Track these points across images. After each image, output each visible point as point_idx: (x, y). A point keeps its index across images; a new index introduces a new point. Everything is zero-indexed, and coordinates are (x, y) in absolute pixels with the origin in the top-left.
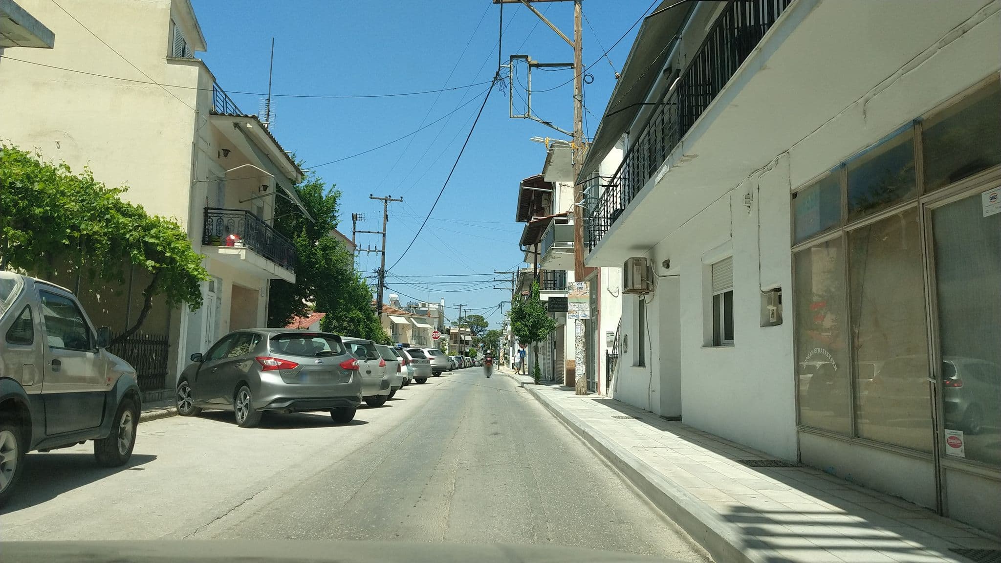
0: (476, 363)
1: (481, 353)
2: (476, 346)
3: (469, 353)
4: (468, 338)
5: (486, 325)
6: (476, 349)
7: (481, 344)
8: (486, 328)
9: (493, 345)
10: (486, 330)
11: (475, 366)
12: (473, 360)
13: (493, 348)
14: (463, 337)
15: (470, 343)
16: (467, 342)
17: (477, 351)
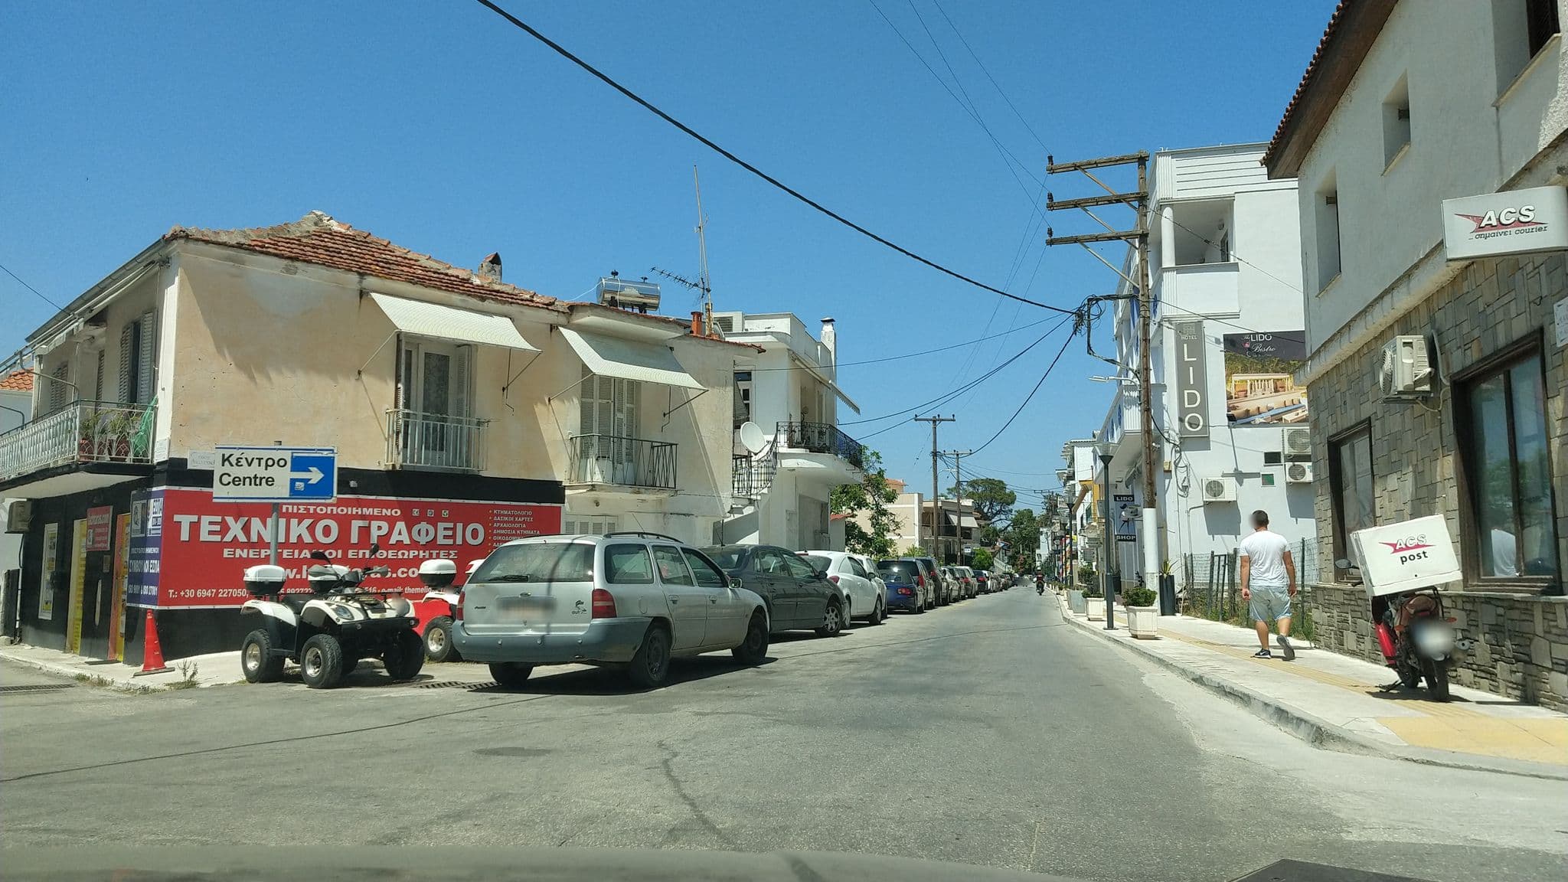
0: (989, 582)
1: (1003, 561)
2: (991, 544)
3: (972, 558)
4: (969, 522)
5: (1011, 499)
6: (993, 551)
7: (1000, 544)
8: (1010, 507)
9: (1026, 546)
10: (1011, 511)
11: (987, 592)
12: (978, 575)
13: (1026, 552)
14: (954, 518)
15: (974, 534)
16: (967, 533)
17: (994, 554)
